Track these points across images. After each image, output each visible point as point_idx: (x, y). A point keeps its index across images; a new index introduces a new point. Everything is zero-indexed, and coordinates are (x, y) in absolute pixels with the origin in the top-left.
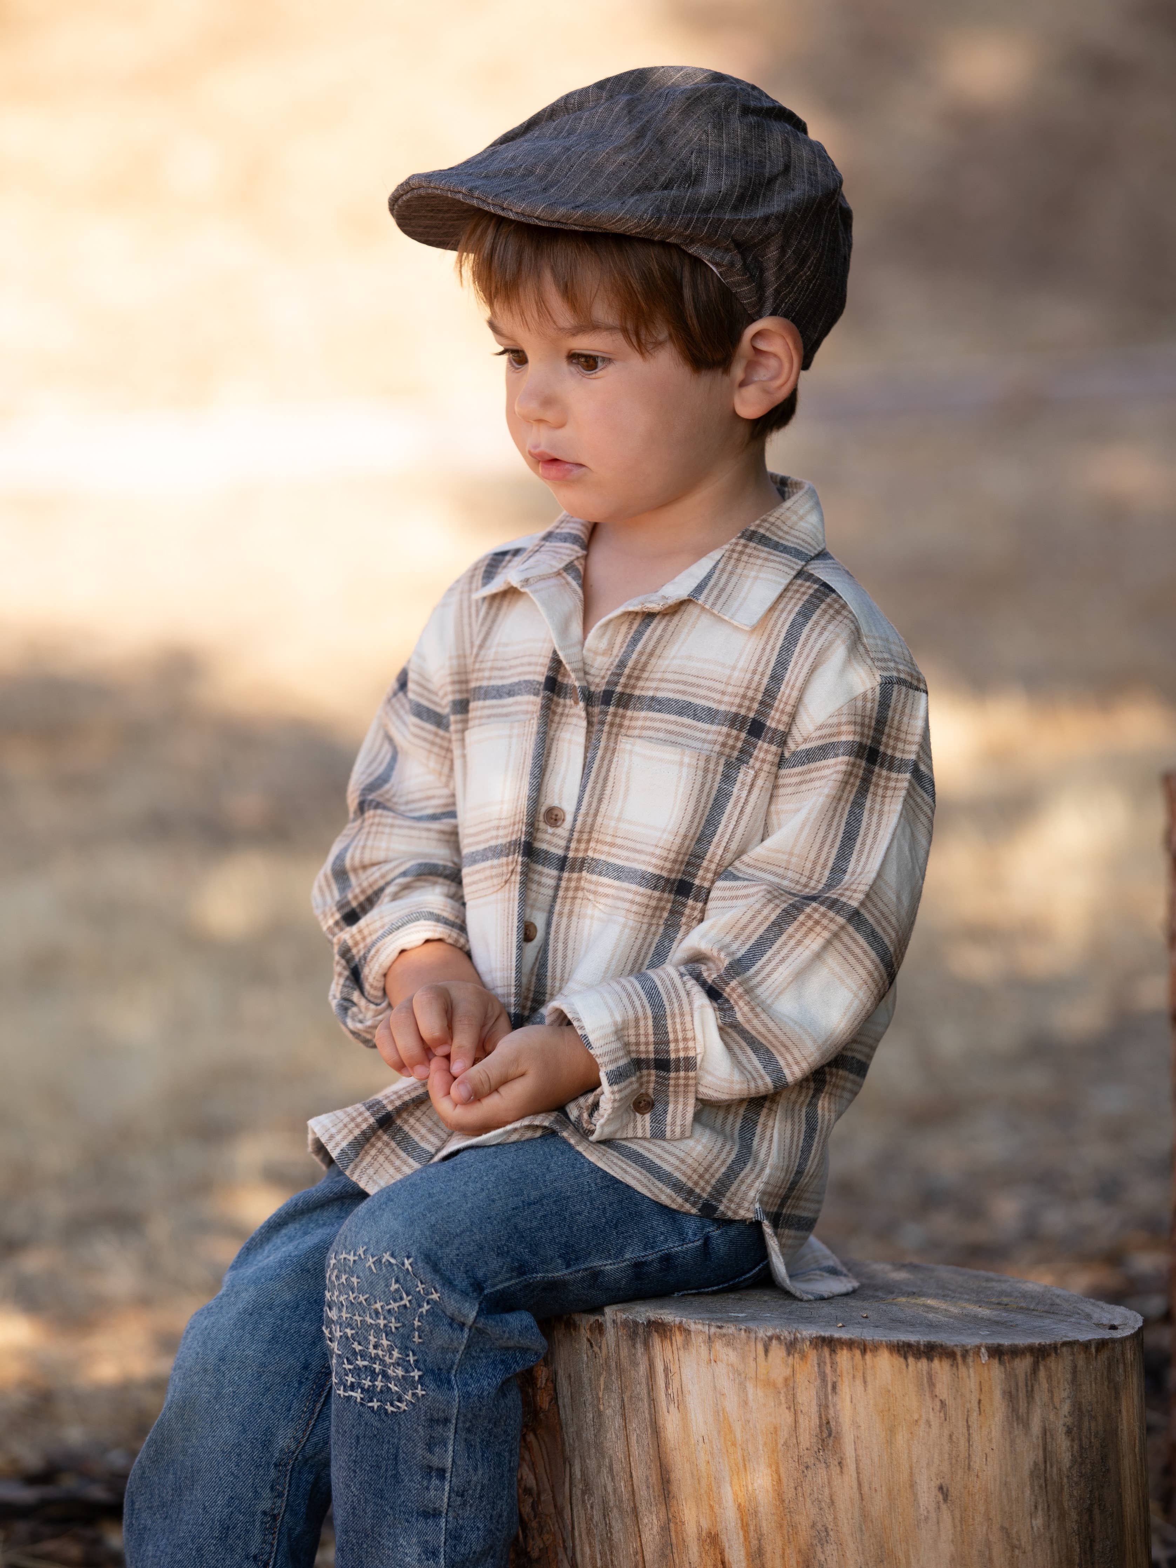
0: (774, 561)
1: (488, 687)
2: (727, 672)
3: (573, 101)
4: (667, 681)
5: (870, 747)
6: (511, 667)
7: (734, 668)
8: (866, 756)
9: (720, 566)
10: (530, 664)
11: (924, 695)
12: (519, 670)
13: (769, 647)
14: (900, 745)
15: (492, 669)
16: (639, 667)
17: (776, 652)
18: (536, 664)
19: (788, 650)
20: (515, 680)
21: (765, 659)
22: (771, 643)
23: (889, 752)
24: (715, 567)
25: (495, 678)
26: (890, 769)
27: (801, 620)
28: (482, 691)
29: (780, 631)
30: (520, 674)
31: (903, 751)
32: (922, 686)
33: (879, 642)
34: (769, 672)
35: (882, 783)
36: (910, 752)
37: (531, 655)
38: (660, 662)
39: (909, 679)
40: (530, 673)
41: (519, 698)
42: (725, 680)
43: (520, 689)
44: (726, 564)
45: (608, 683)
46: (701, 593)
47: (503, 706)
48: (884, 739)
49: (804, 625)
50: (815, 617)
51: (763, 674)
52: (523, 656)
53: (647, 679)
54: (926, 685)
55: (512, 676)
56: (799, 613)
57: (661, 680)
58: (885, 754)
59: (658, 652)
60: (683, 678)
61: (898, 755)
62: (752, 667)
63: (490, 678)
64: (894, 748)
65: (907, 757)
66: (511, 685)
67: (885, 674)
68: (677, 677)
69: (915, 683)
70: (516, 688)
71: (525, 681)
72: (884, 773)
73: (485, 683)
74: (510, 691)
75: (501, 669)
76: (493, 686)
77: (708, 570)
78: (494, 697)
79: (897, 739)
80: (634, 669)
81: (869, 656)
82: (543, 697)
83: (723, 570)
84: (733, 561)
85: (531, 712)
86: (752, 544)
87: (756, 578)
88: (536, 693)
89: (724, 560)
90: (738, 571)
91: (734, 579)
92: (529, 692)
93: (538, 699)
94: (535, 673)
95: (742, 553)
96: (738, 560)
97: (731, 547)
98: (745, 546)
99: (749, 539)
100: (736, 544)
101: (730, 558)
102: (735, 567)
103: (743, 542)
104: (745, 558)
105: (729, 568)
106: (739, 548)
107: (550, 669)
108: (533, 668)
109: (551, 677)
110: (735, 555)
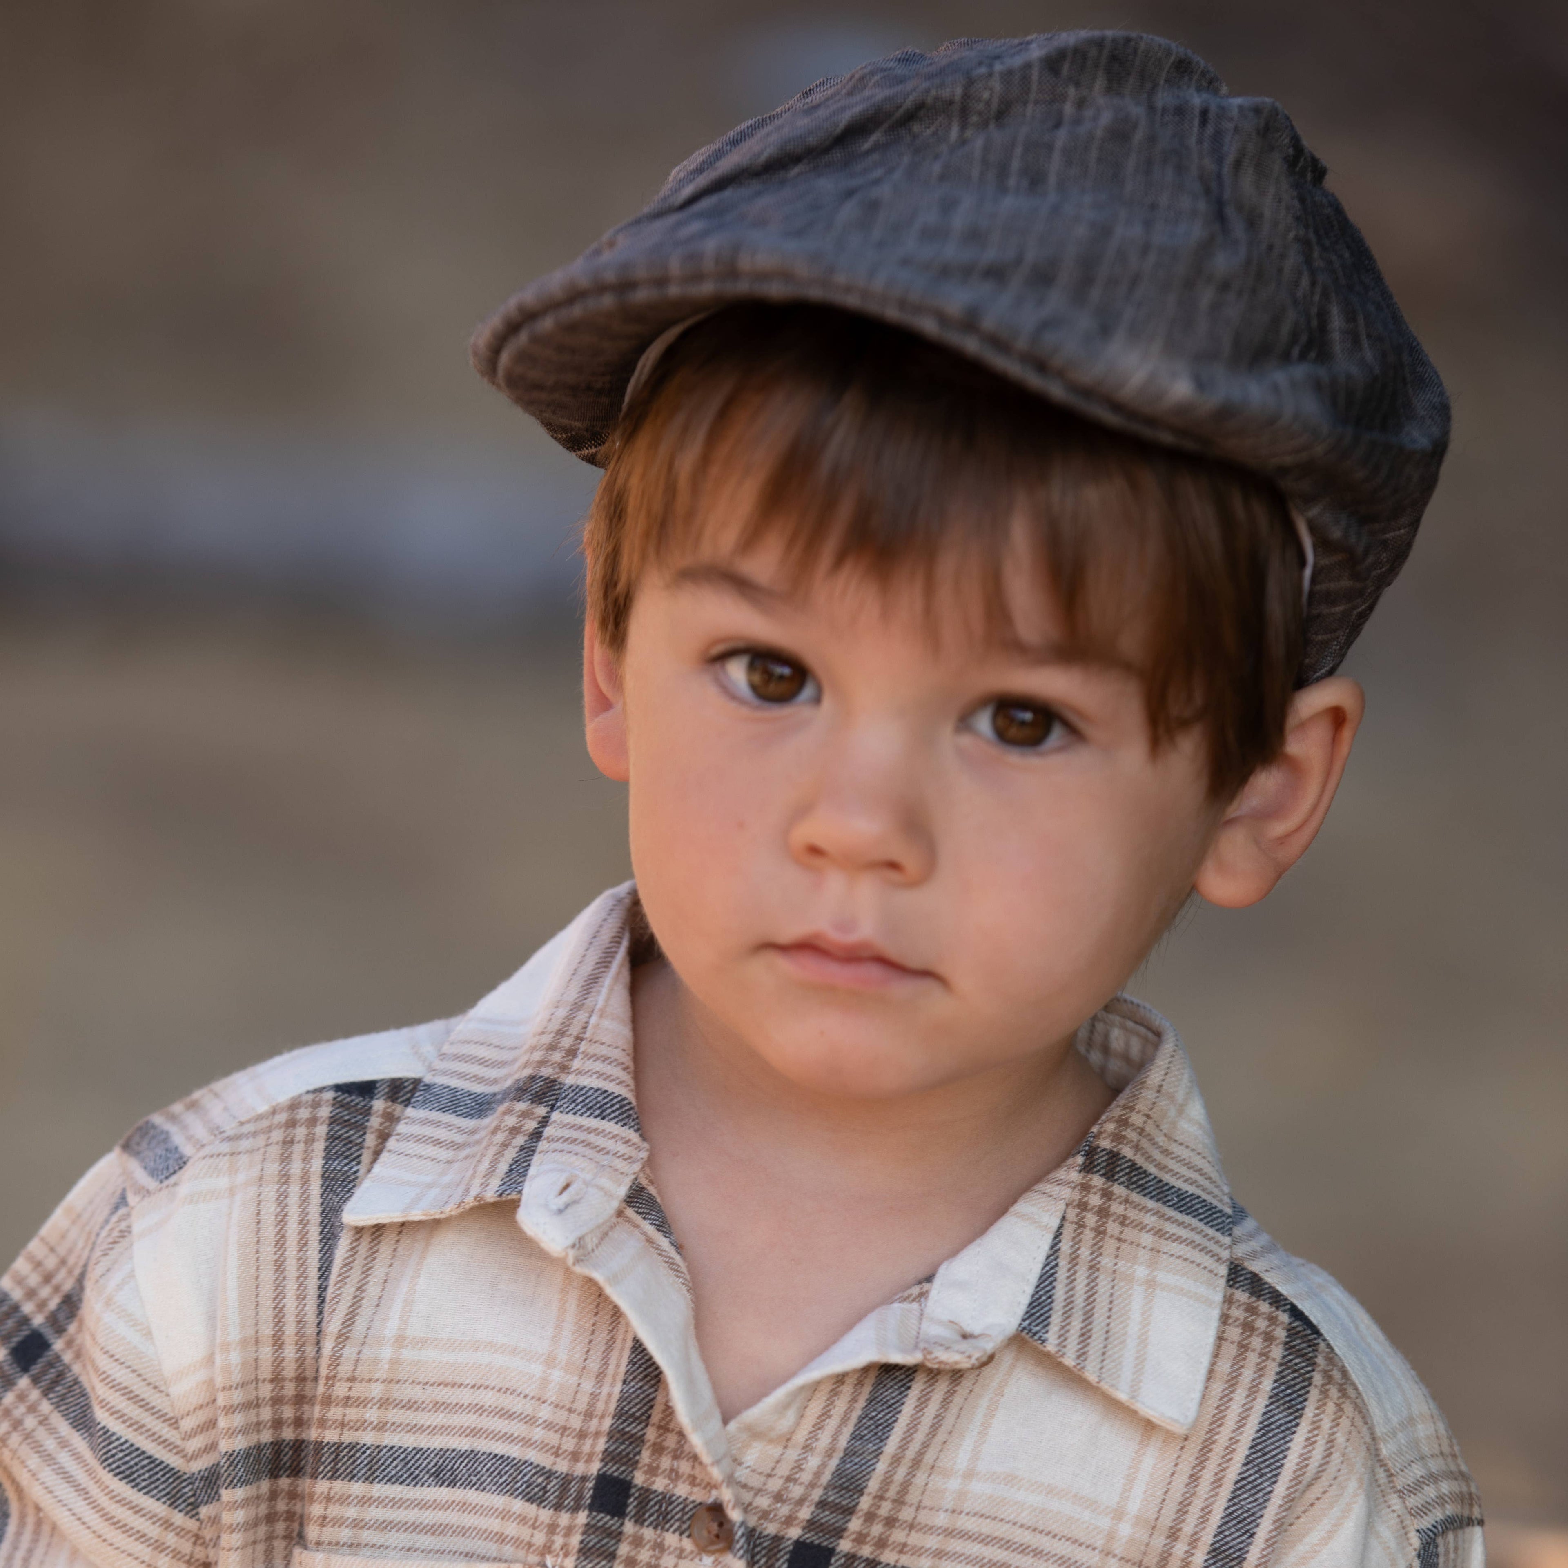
0: (1178, 1239)
1: (378, 1448)
2: (1105, 1523)
3: (986, 95)
4: (965, 1535)
6: (441, 1408)
7: (1118, 1514)
9: (1065, 1246)
10: (505, 1414)
12: (471, 1420)
13: (1207, 1476)
15: (384, 1403)
16: (892, 1493)
17: (1226, 1491)
18: (529, 1420)
19: (1256, 1489)
20: (463, 1444)
21: (1198, 1504)
22: (1212, 1466)
24: (1055, 1249)
25: (396, 1427)
27: (1281, 1417)
28: (363, 1459)
29: (1233, 1441)
30: (474, 1432)
34: (1207, 1538)
37: (507, 1391)
38: (936, 1481)
40: (509, 1438)
41: (471, 1495)
42: (1099, 1543)
43: (475, 1473)
44: (1077, 1241)
45: (811, 1525)
46: (1045, 1322)
47: (424, 1506)
49: (1290, 1429)
50: (1310, 1411)
51: (1194, 1542)
52: (477, 1386)
53: (912, 1527)
55: (448, 1431)
56: (1274, 1398)
57: (949, 1533)
59: (929, 1458)
60: (1001, 1530)
62: (1167, 1520)
63: (381, 1427)
66: (442, 1452)
67: (1425, 1522)
68: (986, 1527)
70: (462, 1468)
73: (368, 1438)
74: (442, 1471)
75: (410, 1406)
76: (390, 1449)
77: (1041, 1257)
78: (397, 1480)
80: (880, 1497)
81: (1395, 1488)
82: (589, 1528)
83: (1074, 1259)
84: (1088, 1235)
85: (517, 1542)
86: (1119, 1190)
87: (1151, 1284)
88: (536, 1497)
89: (1068, 1231)
90: (1106, 1261)
91: (1103, 1284)
92: (508, 1489)
93: (545, 1515)
94: (526, 1442)
95: (1103, 1213)
96: (1100, 1232)
97: (1077, 1196)
98: (1107, 1195)
99: (1110, 1176)
100: (1086, 1188)
101: (1080, 1225)
102: (1097, 1250)
103: (1097, 1181)
104: (1113, 1227)
105: (1085, 1253)
106: (1095, 1200)
107: (608, 1456)
108: (517, 1428)
109: (613, 1470)
110: (1091, 1220)
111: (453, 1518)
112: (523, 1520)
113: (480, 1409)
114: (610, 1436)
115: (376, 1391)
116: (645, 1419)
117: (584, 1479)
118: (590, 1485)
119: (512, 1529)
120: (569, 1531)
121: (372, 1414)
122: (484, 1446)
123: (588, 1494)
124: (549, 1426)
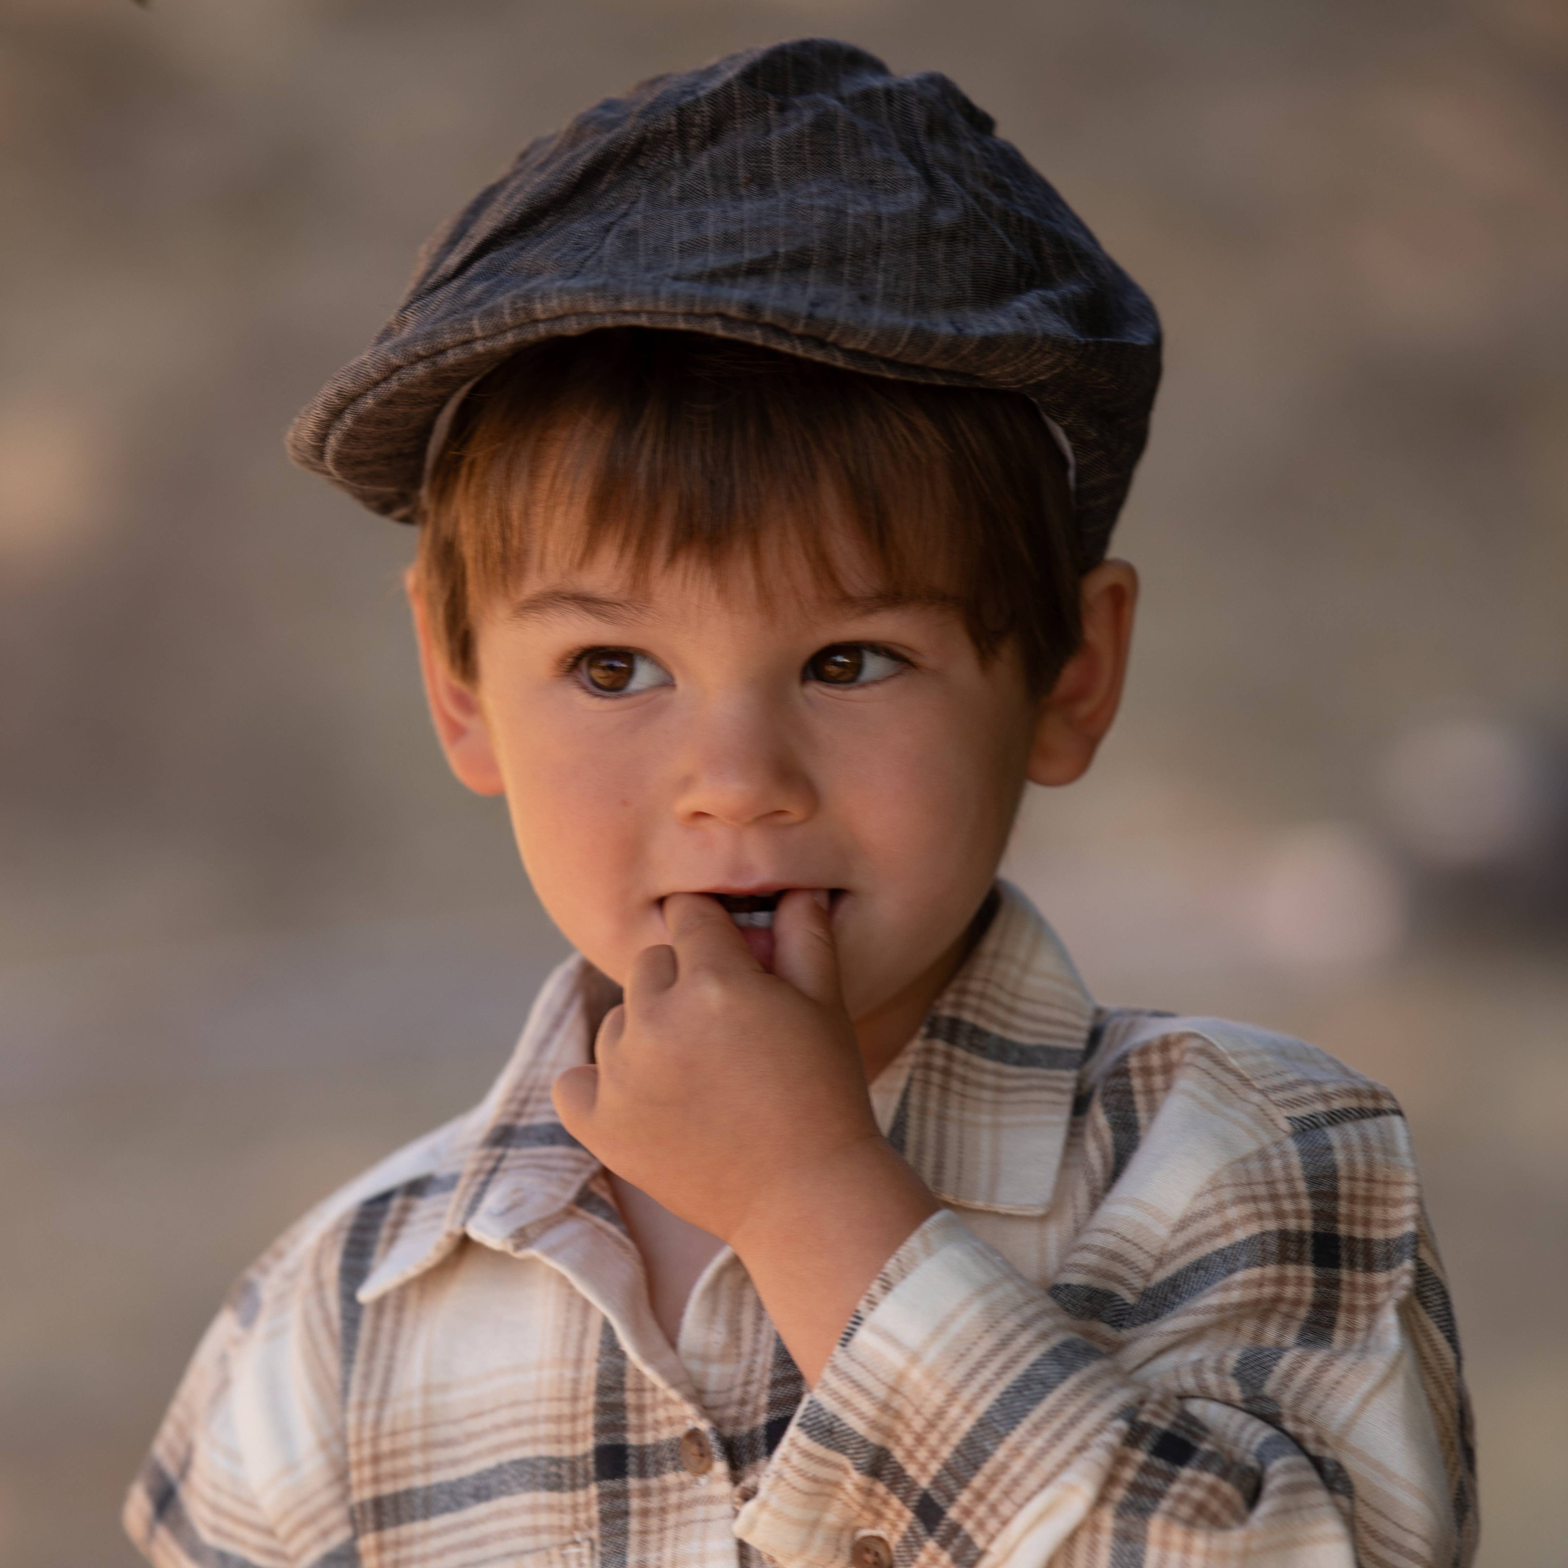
1: (428, 1488)
5: (1315, 1235)
6: (471, 1437)
8: (1309, 1255)
9: (914, 1100)
10: (517, 1423)
11: (1396, 1120)
12: (495, 1439)
14: (1378, 1213)
15: (427, 1446)
18: (534, 1421)
20: (489, 1462)
23: (1359, 1232)
24: (904, 1104)
25: (439, 1465)
26: (1369, 1268)
28: (418, 1501)
30: (497, 1449)
31: (1386, 1224)
32: (1386, 1104)
33: (1268, 1059)
35: (1362, 1301)
36: (1400, 1222)
37: (515, 1404)
39: (1353, 1103)
40: (522, 1442)
41: (504, 1502)
43: (504, 1482)
47: (468, 1524)
48: (1343, 1208)
52: (493, 1411)
54: (1393, 1099)
55: (478, 1455)
58: (1352, 1239)
61: (1378, 1234)
63: (427, 1468)
64: (1367, 1222)
65: (1395, 1232)
66: (479, 1476)
67: (1300, 1112)
69: (1369, 1104)
70: (493, 1482)
71: (515, 1463)
72: (1360, 1278)
73: (418, 1481)
74: (478, 1489)
75: (447, 1443)
76: (439, 1486)
77: (892, 1113)
78: (447, 1509)
79: (1369, 1200)
81: (1253, 1088)
82: (602, 1497)
83: (923, 1111)
84: (934, 1091)
85: (550, 1529)
86: (959, 1053)
87: (996, 1126)
88: (555, 1485)
89: (916, 1087)
90: (953, 1113)
91: (952, 1131)
92: (533, 1486)
93: (566, 1498)
94: (535, 1440)
95: (946, 1072)
96: (945, 1089)
97: (922, 1059)
98: (949, 1057)
99: (951, 1039)
100: (929, 1051)
101: (927, 1082)
102: (944, 1103)
103: (940, 1045)
104: (956, 1085)
105: (933, 1105)
106: (939, 1061)
107: (600, 1429)
108: (525, 1432)
109: (605, 1440)
110: (936, 1078)
111: (493, 1527)
112: (550, 1508)
113: (498, 1428)
114: (596, 1412)
115: (416, 1438)
116: (620, 1387)
117: (585, 1456)
118: (591, 1460)
119: (543, 1519)
120: (588, 1505)
121: (417, 1460)
122: (506, 1456)
123: (592, 1468)
124: (548, 1419)
